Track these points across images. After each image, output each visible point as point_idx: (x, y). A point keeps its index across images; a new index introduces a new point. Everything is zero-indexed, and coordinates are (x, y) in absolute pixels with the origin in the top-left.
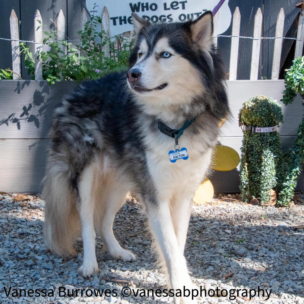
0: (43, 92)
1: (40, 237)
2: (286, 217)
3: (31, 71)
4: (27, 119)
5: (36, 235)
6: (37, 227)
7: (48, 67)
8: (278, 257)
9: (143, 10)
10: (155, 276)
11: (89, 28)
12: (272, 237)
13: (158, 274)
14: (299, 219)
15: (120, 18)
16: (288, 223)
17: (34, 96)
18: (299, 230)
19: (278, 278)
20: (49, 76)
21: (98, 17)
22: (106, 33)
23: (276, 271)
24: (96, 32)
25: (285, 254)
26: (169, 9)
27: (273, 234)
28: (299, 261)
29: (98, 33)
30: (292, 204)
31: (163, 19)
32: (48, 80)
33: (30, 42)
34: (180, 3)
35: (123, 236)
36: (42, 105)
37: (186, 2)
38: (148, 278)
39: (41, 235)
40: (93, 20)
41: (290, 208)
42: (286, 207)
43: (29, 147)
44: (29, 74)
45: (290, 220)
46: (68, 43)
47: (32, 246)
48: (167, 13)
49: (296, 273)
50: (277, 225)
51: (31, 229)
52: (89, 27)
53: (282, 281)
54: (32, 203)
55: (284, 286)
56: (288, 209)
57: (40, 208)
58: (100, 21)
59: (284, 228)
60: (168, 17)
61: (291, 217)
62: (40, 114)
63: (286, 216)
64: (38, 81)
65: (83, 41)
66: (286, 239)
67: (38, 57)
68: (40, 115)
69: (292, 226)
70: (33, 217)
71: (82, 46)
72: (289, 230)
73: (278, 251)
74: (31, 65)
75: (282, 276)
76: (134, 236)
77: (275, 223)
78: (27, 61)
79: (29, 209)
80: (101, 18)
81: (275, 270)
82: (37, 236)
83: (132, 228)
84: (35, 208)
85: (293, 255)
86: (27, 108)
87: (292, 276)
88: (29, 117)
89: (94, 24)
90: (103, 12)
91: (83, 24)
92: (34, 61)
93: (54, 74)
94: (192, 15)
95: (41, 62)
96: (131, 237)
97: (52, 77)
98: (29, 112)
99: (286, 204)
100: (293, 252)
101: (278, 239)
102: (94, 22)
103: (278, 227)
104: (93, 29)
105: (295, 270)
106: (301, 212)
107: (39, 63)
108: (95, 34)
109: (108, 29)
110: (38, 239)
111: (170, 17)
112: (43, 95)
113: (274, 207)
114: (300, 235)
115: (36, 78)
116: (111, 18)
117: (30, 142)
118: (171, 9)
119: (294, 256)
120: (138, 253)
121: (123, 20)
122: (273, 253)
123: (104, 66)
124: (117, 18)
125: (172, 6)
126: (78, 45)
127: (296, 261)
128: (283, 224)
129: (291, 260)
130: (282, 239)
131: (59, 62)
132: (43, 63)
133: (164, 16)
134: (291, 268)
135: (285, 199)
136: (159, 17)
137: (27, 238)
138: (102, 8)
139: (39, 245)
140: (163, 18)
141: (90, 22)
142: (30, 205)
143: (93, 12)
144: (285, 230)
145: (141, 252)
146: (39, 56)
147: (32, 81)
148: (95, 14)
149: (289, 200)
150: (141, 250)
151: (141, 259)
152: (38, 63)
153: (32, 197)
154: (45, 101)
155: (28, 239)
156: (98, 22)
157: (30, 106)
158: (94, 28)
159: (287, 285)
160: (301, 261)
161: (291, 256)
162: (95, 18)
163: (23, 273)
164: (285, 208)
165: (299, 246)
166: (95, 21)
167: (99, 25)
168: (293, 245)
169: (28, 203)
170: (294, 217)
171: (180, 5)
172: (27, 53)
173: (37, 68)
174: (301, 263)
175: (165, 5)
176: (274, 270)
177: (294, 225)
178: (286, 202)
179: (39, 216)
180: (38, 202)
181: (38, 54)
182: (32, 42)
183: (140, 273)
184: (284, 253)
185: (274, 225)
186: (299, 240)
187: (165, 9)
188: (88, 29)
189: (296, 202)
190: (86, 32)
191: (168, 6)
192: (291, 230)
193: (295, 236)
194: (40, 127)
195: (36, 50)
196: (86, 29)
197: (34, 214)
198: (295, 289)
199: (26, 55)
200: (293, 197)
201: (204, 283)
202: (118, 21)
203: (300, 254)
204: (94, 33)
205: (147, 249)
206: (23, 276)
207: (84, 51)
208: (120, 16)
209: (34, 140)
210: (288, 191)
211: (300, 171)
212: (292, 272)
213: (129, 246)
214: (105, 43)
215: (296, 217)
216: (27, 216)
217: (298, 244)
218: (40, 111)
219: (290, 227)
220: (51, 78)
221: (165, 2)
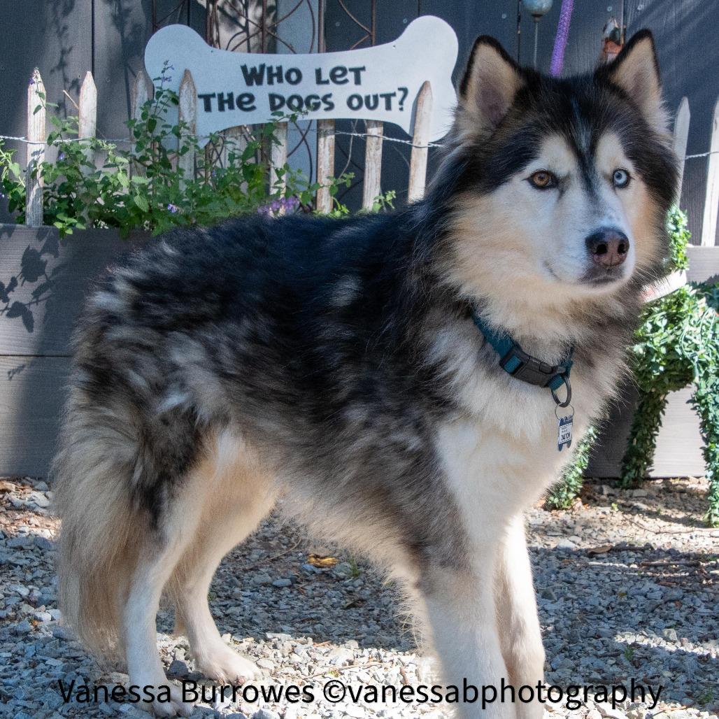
0: (43, 251)
1: (40, 573)
2: (568, 530)
3: (16, 203)
4: (6, 312)
5: (30, 568)
6: (32, 550)
7: (55, 198)
8: (562, 609)
9: (270, 82)
10: (307, 653)
11: (152, 116)
12: (546, 570)
13: (313, 648)
14: (594, 535)
15: (221, 96)
16: (574, 542)
17: (23, 259)
18: (599, 556)
19: (567, 653)
20: (60, 216)
21: (170, 92)
22: (188, 128)
23: (562, 639)
24: (167, 123)
25: (577, 605)
26: (327, 82)
27: (546, 565)
28: (605, 619)
29: (170, 126)
30: (578, 503)
31: (315, 104)
32: (59, 225)
33: (16, 138)
34: (351, 70)
35: (227, 570)
36: (41, 280)
37: (363, 69)
38: (294, 656)
39: (41, 567)
40: (161, 99)
41: (574, 513)
42: (566, 509)
43: (9, 373)
44: (11, 210)
45: (577, 535)
46: (107, 144)
47: (24, 591)
48: (321, 91)
49: (603, 642)
50: (553, 546)
51: (18, 554)
52: (151, 112)
53: (575, 659)
54: (14, 497)
55: (581, 669)
56: (571, 513)
57: (34, 508)
58: (176, 101)
59: (568, 552)
60: (325, 99)
61: (578, 529)
62: (35, 300)
63: (568, 527)
64: (34, 226)
65: (137, 143)
66: (574, 574)
67: (34, 175)
68: (37, 302)
69: (583, 548)
70: (21, 529)
71: (135, 153)
72: (579, 556)
73: (562, 599)
74: (16, 192)
75: (575, 648)
76: (251, 569)
77: (547, 543)
78: (8, 182)
79: (9, 512)
80: (177, 94)
81: (560, 637)
82: (33, 569)
83: (245, 553)
84: (21, 510)
85: (592, 607)
86: (6, 286)
87: (595, 647)
88: (10, 306)
89: (161, 106)
90: (182, 83)
91: (138, 106)
92: (22, 183)
93: (71, 213)
94: (376, 97)
95: (41, 186)
96: (245, 571)
97: (66, 219)
98: (10, 295)
99: (566, 503)
100: (591, 600)
101: (559, 575)
102: (161, 102)
103: (555, 549)
104: (160, 118)
105: (600, 637)
106: (597, 520)
107: (36, 187)
108: (165, 129)
109: (192, 118)
110: (35, 575)
111: (329, 100)
112: (44, 257)
113: (542, 510)
114: (602, 566)
115: (28, 221)
116: (200, 96)
117: (13, 364)
118: (331, 82)
119: (595, 607)
120: (264, 604)
121: (226, 102)
122: (552, 603)
123: (184, 200)
124: (213, 95)
125: (333, 76)
126: (126, 151)
127: (599, 619)
128: (566, 543)
129: (590, 617)
130: (565, 574)
131: (82, 186)
132: (45, 188)
133: (317, 97)
134: (592, 633)
135: (565, 493)
136: (304, 98)
137: (10, 575)
138: (182, 71)
139: (40, 588)
140: (313, 101)
141: (154, 102)
142: (10, 501)
143: (160, 81)
144: (569, 556)
145: (271, 603)
146: (36, 171)
147: (18, 225)
148: (166, 85)
149: (571, 495)
150: (271, 599)
151: (272, 616)
152: (33, 186)
153: (14, 486)
154: (48, 270)
155: (13, 576)
156: (170, 103)
157: (14, 282)
158: (162, 115)
159: (587, 667)
160: (609, 619)
161: (588, 608)
162: (165, 93)
163: (9, 649)
164: (564, 511)
165: (601, 588)
166: (164, 100)
167: (172, 109)
168: (588, 586)
169: (6, 498)
170: (586, 531)
171: (350, 76)
172: (6, 163)
173: (32, 197)
174: (609, 621)
175: (318, 72)
176: (556, 636)
177: (586, 545)
178: (566, 500)
179: (33, 525)
180: (29, 496)
181: (35, 166)
182: (22, 139)
183: (275, 647)
184: (572, 602)
185: (546, 547)
186: (601, 577)
187: (319, 81)
188: (149, 117)
189: (586, 500)
190: (144, 124)
191: (326, 76)
192: (582, 557)
193: (592, 567)
194: (35, 330)
195: (30, 159)
196: (144, 116)
197: (21, 522)
198: (604, 675)
199: (6, 168)
200: (581, 489)
201: (417, 666)
202: (214, 102)
203: (605, 603)
204: (163, 126)
205: (284, 597)
206: (10, 655)
207: (138, 164)
208: (220, 92)
209: (22, 358)
210: (571, 476)
211: (597, 434)
212: (594, 641)
213: (242, 590)
214: (185, 150)
215: (589, 531)
216: (6, 526)
217: (600, 584)
218: (36, 294)
219: (580, 550)
220: (63, 222)
221: (317, 68)
